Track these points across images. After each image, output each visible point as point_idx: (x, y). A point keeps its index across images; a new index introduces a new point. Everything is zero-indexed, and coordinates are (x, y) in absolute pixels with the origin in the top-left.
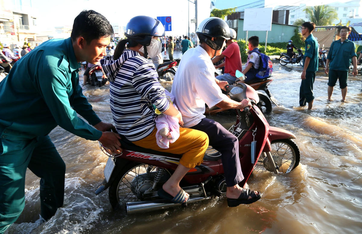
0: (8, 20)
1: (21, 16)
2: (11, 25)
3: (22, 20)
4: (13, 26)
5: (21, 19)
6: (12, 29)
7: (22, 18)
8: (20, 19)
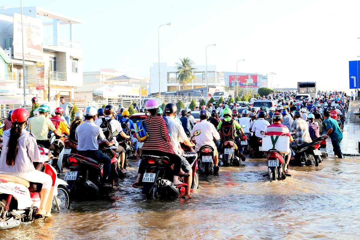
0: (35, 62)
1: (53, 56)
2: (38, 72)
3: (55, 63)
4: (43, 73)
5: (53, 60)
6: (39, 78)
7: (55, 58)
8: (51, 61)
